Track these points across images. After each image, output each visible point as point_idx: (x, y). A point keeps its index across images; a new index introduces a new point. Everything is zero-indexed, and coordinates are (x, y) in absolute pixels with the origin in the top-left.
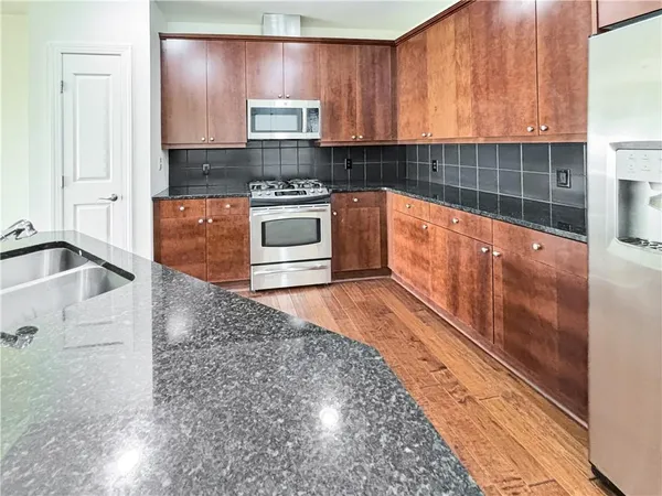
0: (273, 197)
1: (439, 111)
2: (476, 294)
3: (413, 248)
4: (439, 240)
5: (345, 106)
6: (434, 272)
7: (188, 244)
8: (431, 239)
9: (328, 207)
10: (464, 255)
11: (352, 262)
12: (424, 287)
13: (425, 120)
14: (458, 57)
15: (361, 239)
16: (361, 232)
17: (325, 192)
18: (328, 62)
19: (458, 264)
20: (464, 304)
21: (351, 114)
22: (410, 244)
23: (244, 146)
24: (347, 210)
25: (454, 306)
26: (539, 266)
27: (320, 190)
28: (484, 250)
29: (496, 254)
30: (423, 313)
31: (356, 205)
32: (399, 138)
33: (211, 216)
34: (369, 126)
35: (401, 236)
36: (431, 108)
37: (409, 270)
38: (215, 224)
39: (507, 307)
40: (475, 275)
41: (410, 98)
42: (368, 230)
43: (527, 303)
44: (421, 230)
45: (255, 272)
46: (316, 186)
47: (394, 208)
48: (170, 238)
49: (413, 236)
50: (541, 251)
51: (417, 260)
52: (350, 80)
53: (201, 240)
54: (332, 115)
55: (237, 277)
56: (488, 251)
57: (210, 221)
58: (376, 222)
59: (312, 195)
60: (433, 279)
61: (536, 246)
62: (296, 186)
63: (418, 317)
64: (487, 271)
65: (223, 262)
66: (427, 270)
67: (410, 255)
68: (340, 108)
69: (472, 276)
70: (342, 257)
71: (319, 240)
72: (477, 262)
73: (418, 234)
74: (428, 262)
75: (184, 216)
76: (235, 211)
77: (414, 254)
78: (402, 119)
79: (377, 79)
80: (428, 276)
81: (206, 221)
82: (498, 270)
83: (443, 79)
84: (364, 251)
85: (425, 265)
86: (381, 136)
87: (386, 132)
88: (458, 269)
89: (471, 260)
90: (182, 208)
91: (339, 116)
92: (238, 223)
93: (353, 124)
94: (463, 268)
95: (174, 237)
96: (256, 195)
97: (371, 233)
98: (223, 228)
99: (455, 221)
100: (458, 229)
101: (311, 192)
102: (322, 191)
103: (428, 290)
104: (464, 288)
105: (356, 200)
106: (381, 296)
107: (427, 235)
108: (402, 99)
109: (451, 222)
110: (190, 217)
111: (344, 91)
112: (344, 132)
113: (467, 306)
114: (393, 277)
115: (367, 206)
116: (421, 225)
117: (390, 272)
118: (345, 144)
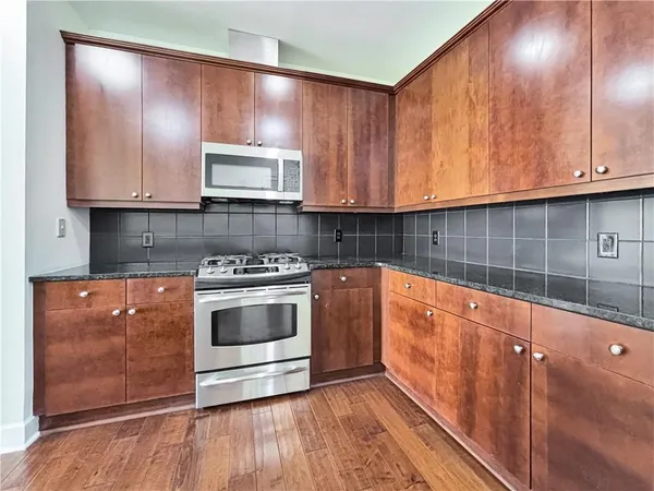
0: (230, 275)
1: (446, 166)
2: (501, 412)
3: (413, 342)
4: (449, 333)
5: (334, 163)
6: (439, 374)
7: (95, 347)
8: (438, 329)
9: (307, 288)
10: (485, 354)
11: (337, 360)
12: (426, 393)
13: (428, 179)
14: (472, 93)
15: (349, 328)
16: (350, 319)
17: (305, 268)
18: (314, 105)
19: (476, 365)
20: (483, 423)
21: (342, 174)
22: (409, 335)
23: (197, 207)
24: (332, 292)
25: (468, 424)
26: (621, 382)
27: (298, 265)
28: (518, 349)
29: (538, 356)
30: (426, 428)
31: (343, 285)
32: (396, 205)
33: (134, 305)
34: (363, 190)
35: (398, 325)
36: (436, 163)
37: (406, 367)
38: (139, 316)
39: (555, 438)
40: (502, 385)
41: (411, 154)
42: (358, 318)
43: (595, 440)
44: (423, 316)
45: (203, 383)
46: (293, 260)
47: (391, 287)
48: (62, 340)
49: (413, 325)
50: (626, 357)
51: (418, 356)
52: (340, 130)
53: (118, 340)
54: (319, 171)
55: (174, 391)
56: (523, 351)
57: (132, 312)
58: (368, 306)
59: (286, 273)
60: (439, 382)
61: (616, 349)
62: (266, 260)
63: (419, 435)
64: (521, 379)
65: (153, 371)
66: (431, 371)
67: (409, 351)
68: (328, 164)
69: (496, 384)
70: (325, 353)
71: (294, 333)
72: (504, 367)
73: (421, 322)
74: (432, 360)
75: (89, 305)
76: (172, 298)
77: (414, 348)
78: (400, 182)
79: (373, 132)
80: (433, 379)
81: (125, 312)
82: (541, 381)
83: (452, 127)
84: (353, 344)
85: (429, 365)
86: (375, 203)
87: (382, 196)
88: (474, 373)
89: (496, 363)
90: (83, 294)
91: (326, 174)
92: (177, 314)
93: (343, 185)
94: (482, 373)
95: (70, 338)
96: (206, 273)
97: (361, 321)
98: (153, 322)
99: (473, 306)
100: (476, 317)
101: (284, 269)
102: (301, 267)
103: (432, 398)
104: (483, 400)
105: (343, 279)
106: (373, 405)
107: (433, 325)
108: (402, 156)
109: (465, 307)
110: (98, 307)
111: (333, 143)
112: (332, 195)
113: (488, 426)
114: (386, 375)
115: (358, 287)
116: (425, 309)
117: (383, 368)
118: (334, 210)
